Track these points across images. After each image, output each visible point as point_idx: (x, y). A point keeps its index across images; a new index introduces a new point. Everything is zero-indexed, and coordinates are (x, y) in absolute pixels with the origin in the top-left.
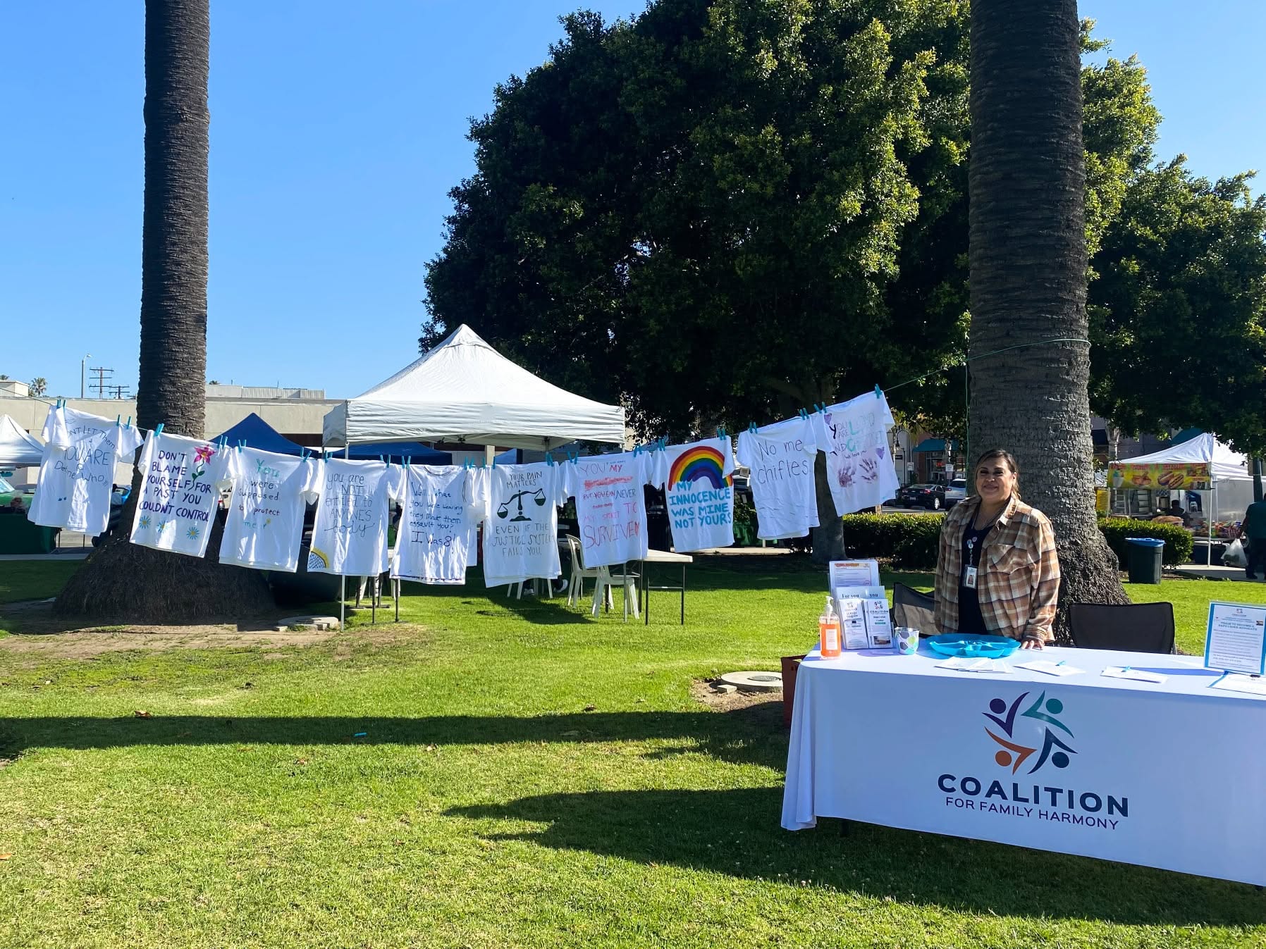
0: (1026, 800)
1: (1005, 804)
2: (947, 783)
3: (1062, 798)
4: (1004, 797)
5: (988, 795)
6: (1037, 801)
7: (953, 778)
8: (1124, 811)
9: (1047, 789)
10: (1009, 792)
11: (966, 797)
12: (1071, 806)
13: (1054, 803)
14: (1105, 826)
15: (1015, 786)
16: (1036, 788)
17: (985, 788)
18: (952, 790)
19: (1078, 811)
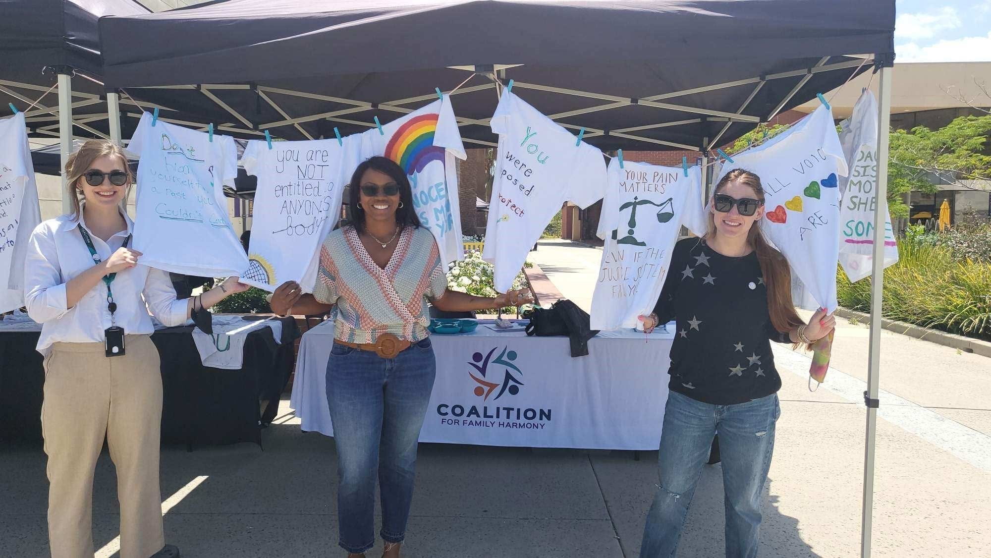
0: (492, 417)
1: (478, 420)
2: (443, 410)
3: (513, 414)
4: (478, 416)
5: (469, 416)
6: (498, 416)
7: (447, 406)
8: (549, 418)
9: (504, 409)
10: (481, 413)
11: (454, 418)
12: (518, 418)
13: (508, 417)
14: (537, 428)
15: (485, 408)
16: (498, 409)
17: (467, 412)
18: (447, 414)
19: (523, 420)
